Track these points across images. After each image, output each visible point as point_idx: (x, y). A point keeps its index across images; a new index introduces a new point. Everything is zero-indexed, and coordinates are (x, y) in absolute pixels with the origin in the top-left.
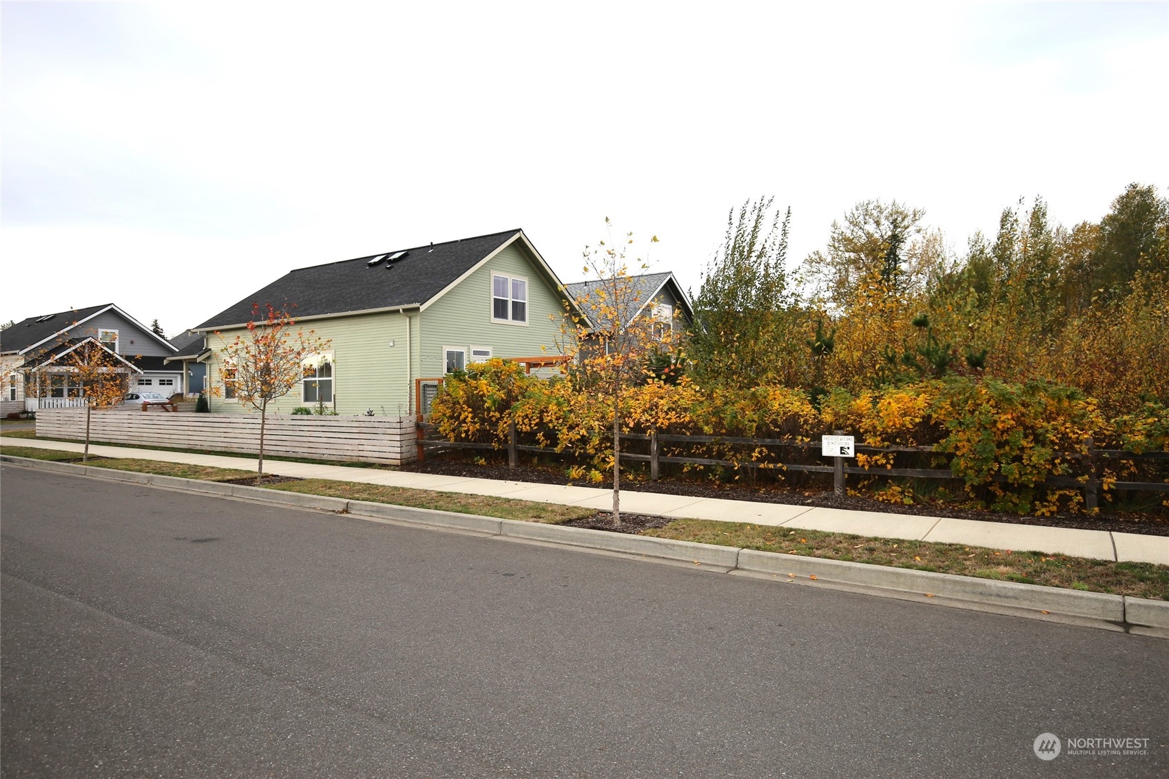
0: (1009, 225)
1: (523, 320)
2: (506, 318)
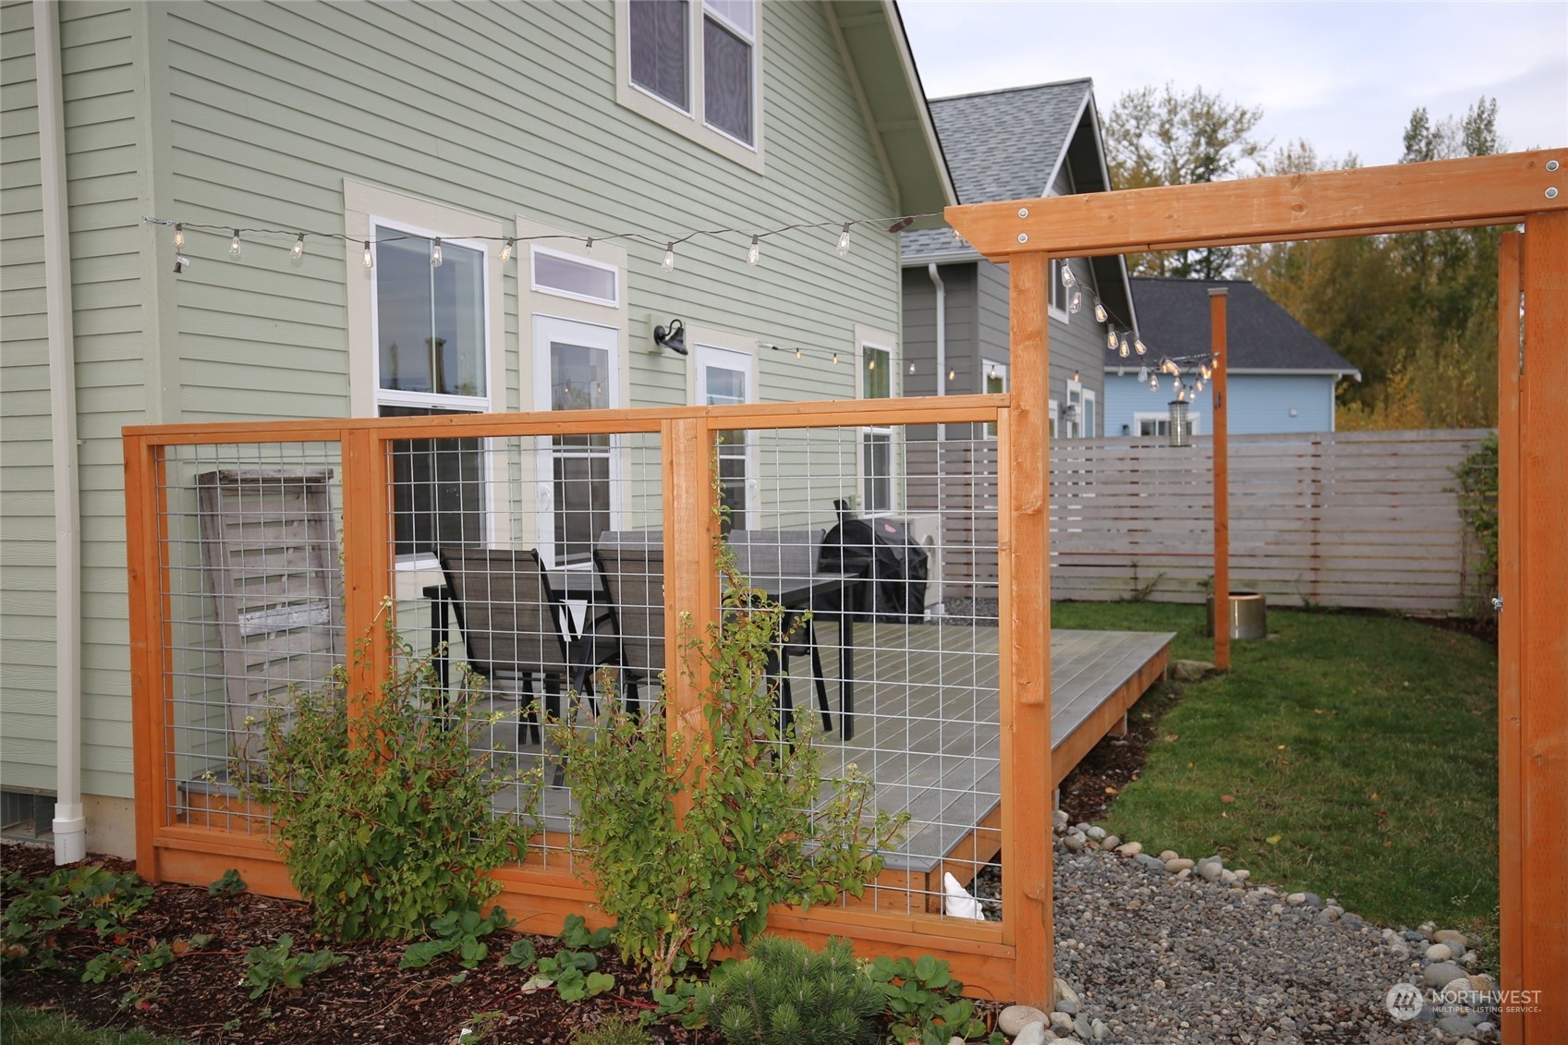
0: (1423, 144)
1: (745, 133)
2: (682, 100)
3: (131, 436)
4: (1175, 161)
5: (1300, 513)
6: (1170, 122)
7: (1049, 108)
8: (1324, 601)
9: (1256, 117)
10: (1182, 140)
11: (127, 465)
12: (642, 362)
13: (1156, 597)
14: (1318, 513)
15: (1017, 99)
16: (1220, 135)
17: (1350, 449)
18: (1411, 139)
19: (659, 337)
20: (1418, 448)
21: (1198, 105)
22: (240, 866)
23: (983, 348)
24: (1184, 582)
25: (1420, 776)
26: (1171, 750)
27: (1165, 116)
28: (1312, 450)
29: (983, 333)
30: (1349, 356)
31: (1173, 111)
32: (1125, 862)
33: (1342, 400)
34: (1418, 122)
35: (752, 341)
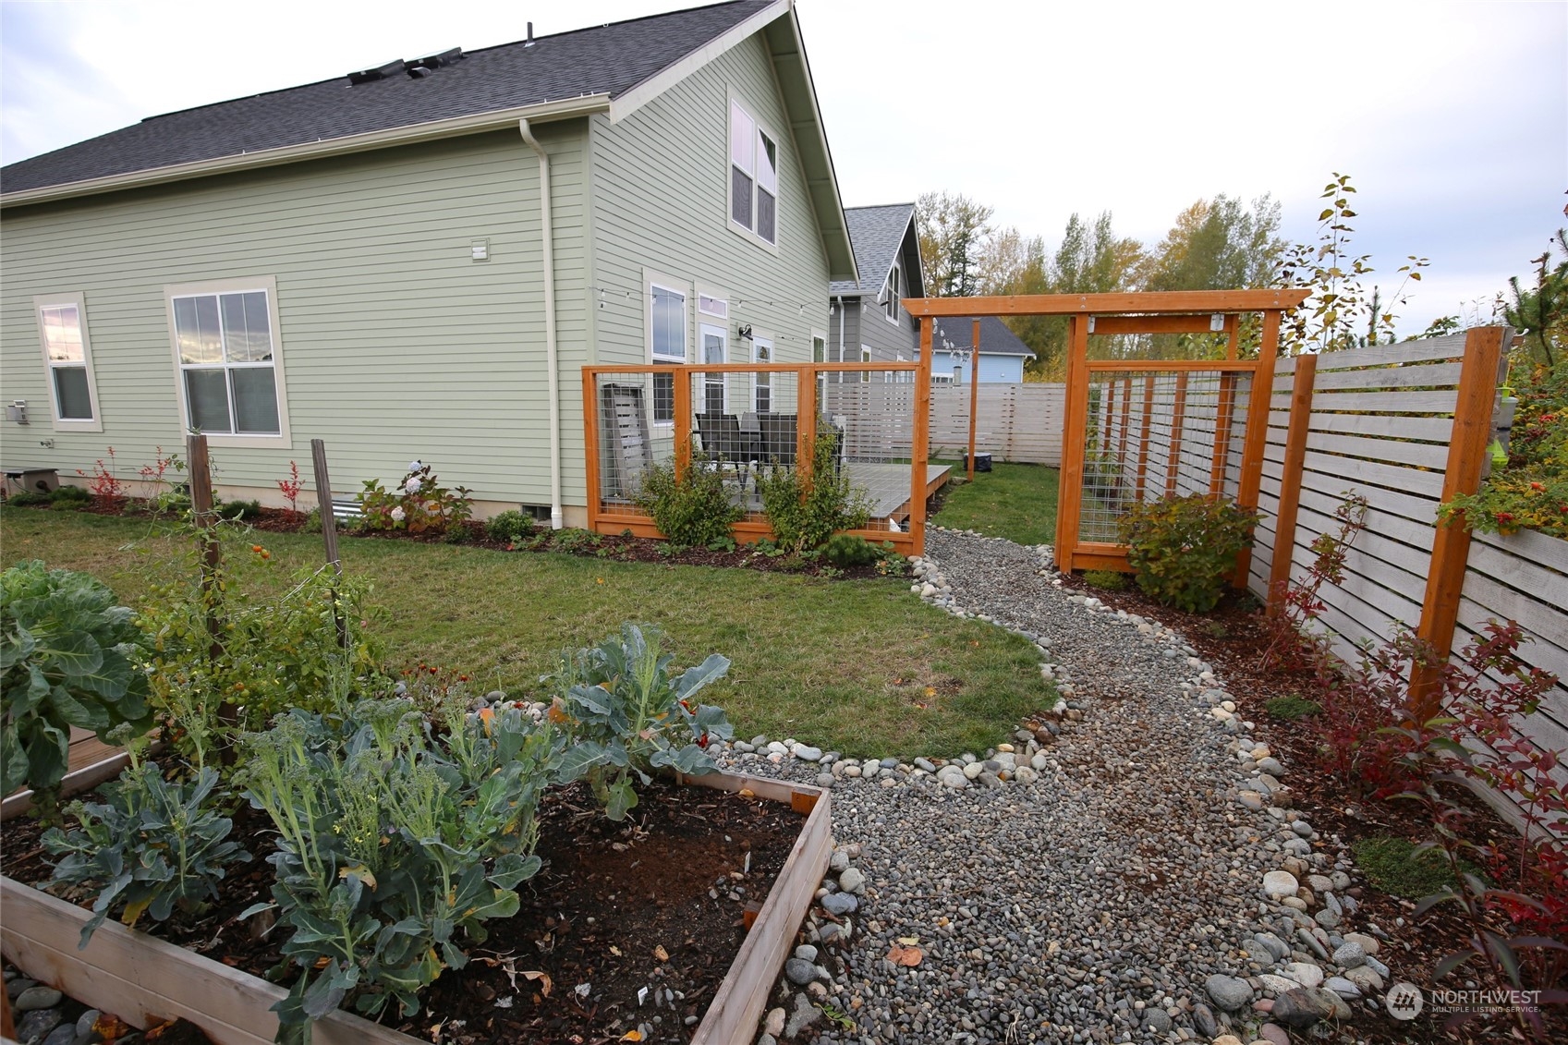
0: (1075, 233)
1: (772, 239)
2: (749, 225)
3: (585, 370)
4: (947, 235)
5: (1004, 420)
6: (945, 212)
7: (894, 217)
8: (1012, 460)
9: (990, 212)
10: (951, 223)
11: (583, 381)
12: (735, 343)
13: (939, 457)
14: (1012, 419)
15: (878, 212)
16: (971, 222)
17: (1028, 391)
18: (1070, 229)
19: (741, 332)
20: (1056, 391)
21: (960, 204)
22: (630, 527)
23: (862, 339)
24: (952, 450)
25: (1043, 512)
26: (952, 505)
27: (942, 209)
28: (1012, 391)
29: (862, 331)
30: (1031, 346)
31: (947, 207)
32: (939, 532)
33: (1027, 370)
34: (1073, 221)
35: (773, 333)
